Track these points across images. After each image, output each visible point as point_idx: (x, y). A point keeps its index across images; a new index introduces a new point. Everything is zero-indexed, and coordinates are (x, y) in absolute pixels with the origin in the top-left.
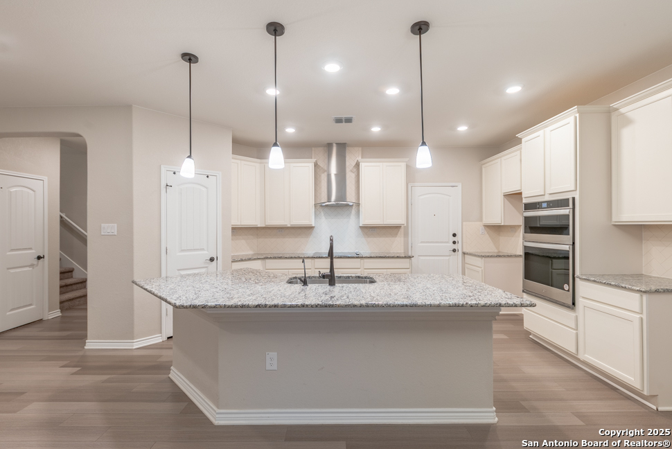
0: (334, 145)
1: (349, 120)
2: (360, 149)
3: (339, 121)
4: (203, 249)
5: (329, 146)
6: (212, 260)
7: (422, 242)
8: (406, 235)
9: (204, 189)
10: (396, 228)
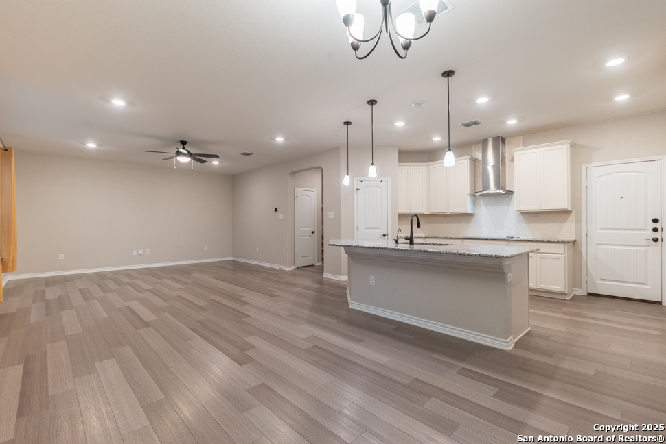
0: (490, 140)
1: (475, 123)
2: (521, 137)
3: (467, 125)
4: (378, 228)
5: (485, 142)
6: (384, 235)
7: (602, 229)
8: (579, 221)
9: (379, 190)
10: (566, 213)
